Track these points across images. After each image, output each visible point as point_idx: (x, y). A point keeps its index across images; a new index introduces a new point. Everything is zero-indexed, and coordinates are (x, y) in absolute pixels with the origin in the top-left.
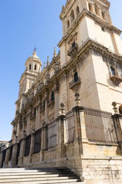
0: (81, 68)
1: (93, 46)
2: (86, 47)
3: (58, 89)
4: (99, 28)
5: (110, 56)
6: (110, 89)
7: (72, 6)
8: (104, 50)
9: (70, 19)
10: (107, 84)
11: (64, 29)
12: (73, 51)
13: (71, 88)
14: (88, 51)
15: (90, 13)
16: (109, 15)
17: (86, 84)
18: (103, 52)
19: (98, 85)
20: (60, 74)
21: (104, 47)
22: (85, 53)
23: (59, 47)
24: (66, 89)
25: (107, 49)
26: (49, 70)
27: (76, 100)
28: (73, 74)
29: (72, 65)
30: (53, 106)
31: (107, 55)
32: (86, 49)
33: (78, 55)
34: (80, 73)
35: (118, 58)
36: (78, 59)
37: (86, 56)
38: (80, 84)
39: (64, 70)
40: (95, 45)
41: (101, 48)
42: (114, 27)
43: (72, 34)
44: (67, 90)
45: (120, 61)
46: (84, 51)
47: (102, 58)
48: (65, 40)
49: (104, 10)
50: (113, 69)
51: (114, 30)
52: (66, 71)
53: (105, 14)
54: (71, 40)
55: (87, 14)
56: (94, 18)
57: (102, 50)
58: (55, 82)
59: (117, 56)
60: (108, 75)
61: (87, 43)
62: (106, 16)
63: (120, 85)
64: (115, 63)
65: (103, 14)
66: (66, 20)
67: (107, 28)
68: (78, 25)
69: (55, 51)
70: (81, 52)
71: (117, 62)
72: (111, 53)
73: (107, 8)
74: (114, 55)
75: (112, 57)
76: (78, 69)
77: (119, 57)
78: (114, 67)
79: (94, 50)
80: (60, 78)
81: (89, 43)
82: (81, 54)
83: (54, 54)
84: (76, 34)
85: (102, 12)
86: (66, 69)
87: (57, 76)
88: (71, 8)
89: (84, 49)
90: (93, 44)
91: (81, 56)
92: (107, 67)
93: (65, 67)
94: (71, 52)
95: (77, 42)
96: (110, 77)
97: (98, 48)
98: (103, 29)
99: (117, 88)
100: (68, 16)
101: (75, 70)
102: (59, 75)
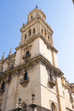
0: (31, 71)
1: (42, 59)
2: (37, 58)
3: (9, 81)
4: (46, 47)
5: (50, 67)
6: (48, 90)
7: (31, 26)
8: (48, 63)
9: (28, 34)
10: (47, 86)
11: (22, 39)
12: (27, 57)
13: (21, 84)
14: (38, 61)
15: (42, 36)
16: (52, 39)
17: (33, 84)
18: (47, 64)
19: (42, 87)
20: (14, 70)
21: (48, 61)
22: (36, 62)
23: (16, 50)
24: (16, 82)
25: (49, 62)
26: (3, 63)
27: (32, 99)
28: (24, 73)
29: (25, 67)
30: (2, 94)
31: (49, 66)
32: (37, 60)
33: (30, 61)
34: (30, 74)
35: (54, 69)
36: (30, 64)
37: (36, 64)
38: (28, 82)
39: (17, 68)
40: (43, 59)
41: (46, 61)
42: (54, 48)
43: (27, 45)
44: (17, 84)
45: (55, 71)
46: (35, 60)
47: (45, 67)
48: (22, 47)
49: (50, 35)
50: (51, 76)
51: (54, 50)
52: (19, 70)
53: (50, 38)
54: (27, 49)
55: (41, 37)
56: (44, 40)
57: (46, 63)
58: (8, 75)
59: (54, 68)
60: (48, 80)
61: (38, 56)
62: (50, 39)
63: (53, 88)
64: (52, 72)
65: (49, 37)
66: (25, 33)
67: (50, 47)
68: (33, 40)
69: (11, 51)
70: (33, 60)
71: (53, 72)
72: (51, 65)
73: (51, 35)
74: (53, 67)
75: (51, 68)
76: (28, 70)
77: (56, 68)
78: (52, 75)
79: (42, 61)
80: (13, 73)
81: (40, 57)
82: (33, 62)
83: (10, 53)
84: (31, 46)
85: (48, 36)
86: (20, 68)
87: (11, 71)
88: (29, 27)
89: (35, 59)
90: (42, 58)
91: (32, 63)
92: (47, 74)
93: (19, 67)
94: (25, 58)
95: (30, 51)
96: (49, 81)
97: (44, 61)
98: (48, 48)
99: (52, 90)
100: (26, 31)
101: (26, 71)
102: (12, 71)
